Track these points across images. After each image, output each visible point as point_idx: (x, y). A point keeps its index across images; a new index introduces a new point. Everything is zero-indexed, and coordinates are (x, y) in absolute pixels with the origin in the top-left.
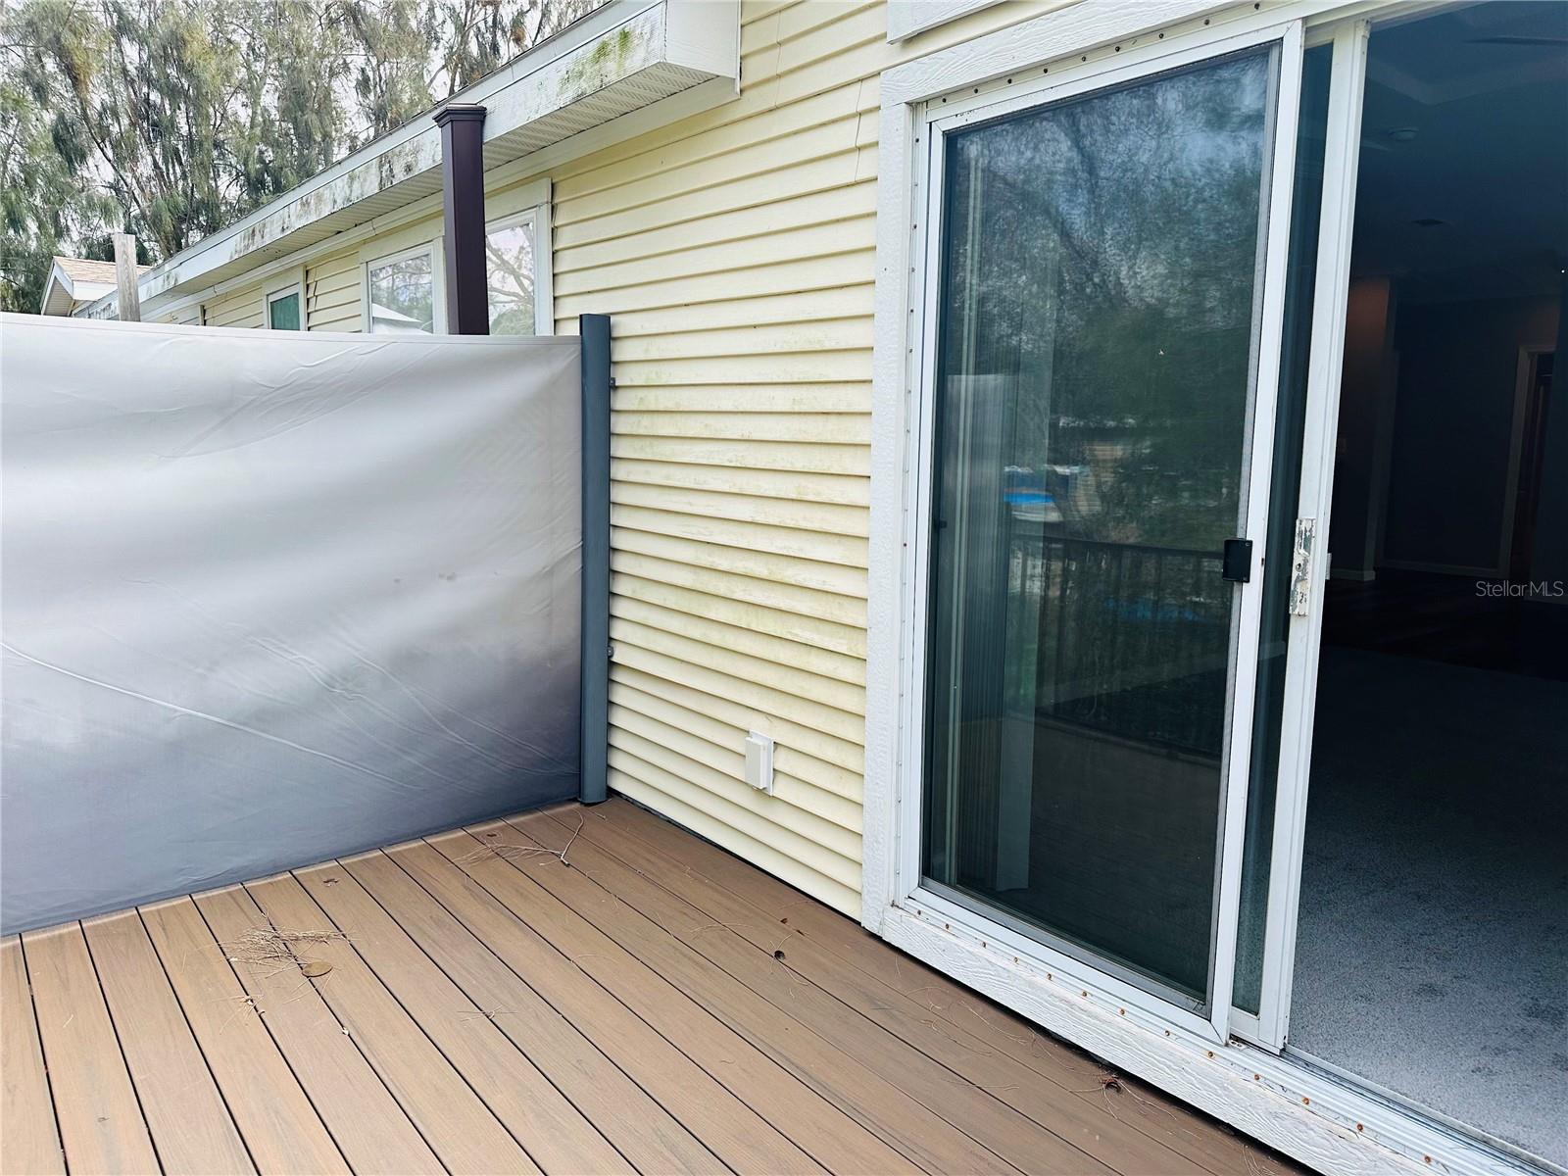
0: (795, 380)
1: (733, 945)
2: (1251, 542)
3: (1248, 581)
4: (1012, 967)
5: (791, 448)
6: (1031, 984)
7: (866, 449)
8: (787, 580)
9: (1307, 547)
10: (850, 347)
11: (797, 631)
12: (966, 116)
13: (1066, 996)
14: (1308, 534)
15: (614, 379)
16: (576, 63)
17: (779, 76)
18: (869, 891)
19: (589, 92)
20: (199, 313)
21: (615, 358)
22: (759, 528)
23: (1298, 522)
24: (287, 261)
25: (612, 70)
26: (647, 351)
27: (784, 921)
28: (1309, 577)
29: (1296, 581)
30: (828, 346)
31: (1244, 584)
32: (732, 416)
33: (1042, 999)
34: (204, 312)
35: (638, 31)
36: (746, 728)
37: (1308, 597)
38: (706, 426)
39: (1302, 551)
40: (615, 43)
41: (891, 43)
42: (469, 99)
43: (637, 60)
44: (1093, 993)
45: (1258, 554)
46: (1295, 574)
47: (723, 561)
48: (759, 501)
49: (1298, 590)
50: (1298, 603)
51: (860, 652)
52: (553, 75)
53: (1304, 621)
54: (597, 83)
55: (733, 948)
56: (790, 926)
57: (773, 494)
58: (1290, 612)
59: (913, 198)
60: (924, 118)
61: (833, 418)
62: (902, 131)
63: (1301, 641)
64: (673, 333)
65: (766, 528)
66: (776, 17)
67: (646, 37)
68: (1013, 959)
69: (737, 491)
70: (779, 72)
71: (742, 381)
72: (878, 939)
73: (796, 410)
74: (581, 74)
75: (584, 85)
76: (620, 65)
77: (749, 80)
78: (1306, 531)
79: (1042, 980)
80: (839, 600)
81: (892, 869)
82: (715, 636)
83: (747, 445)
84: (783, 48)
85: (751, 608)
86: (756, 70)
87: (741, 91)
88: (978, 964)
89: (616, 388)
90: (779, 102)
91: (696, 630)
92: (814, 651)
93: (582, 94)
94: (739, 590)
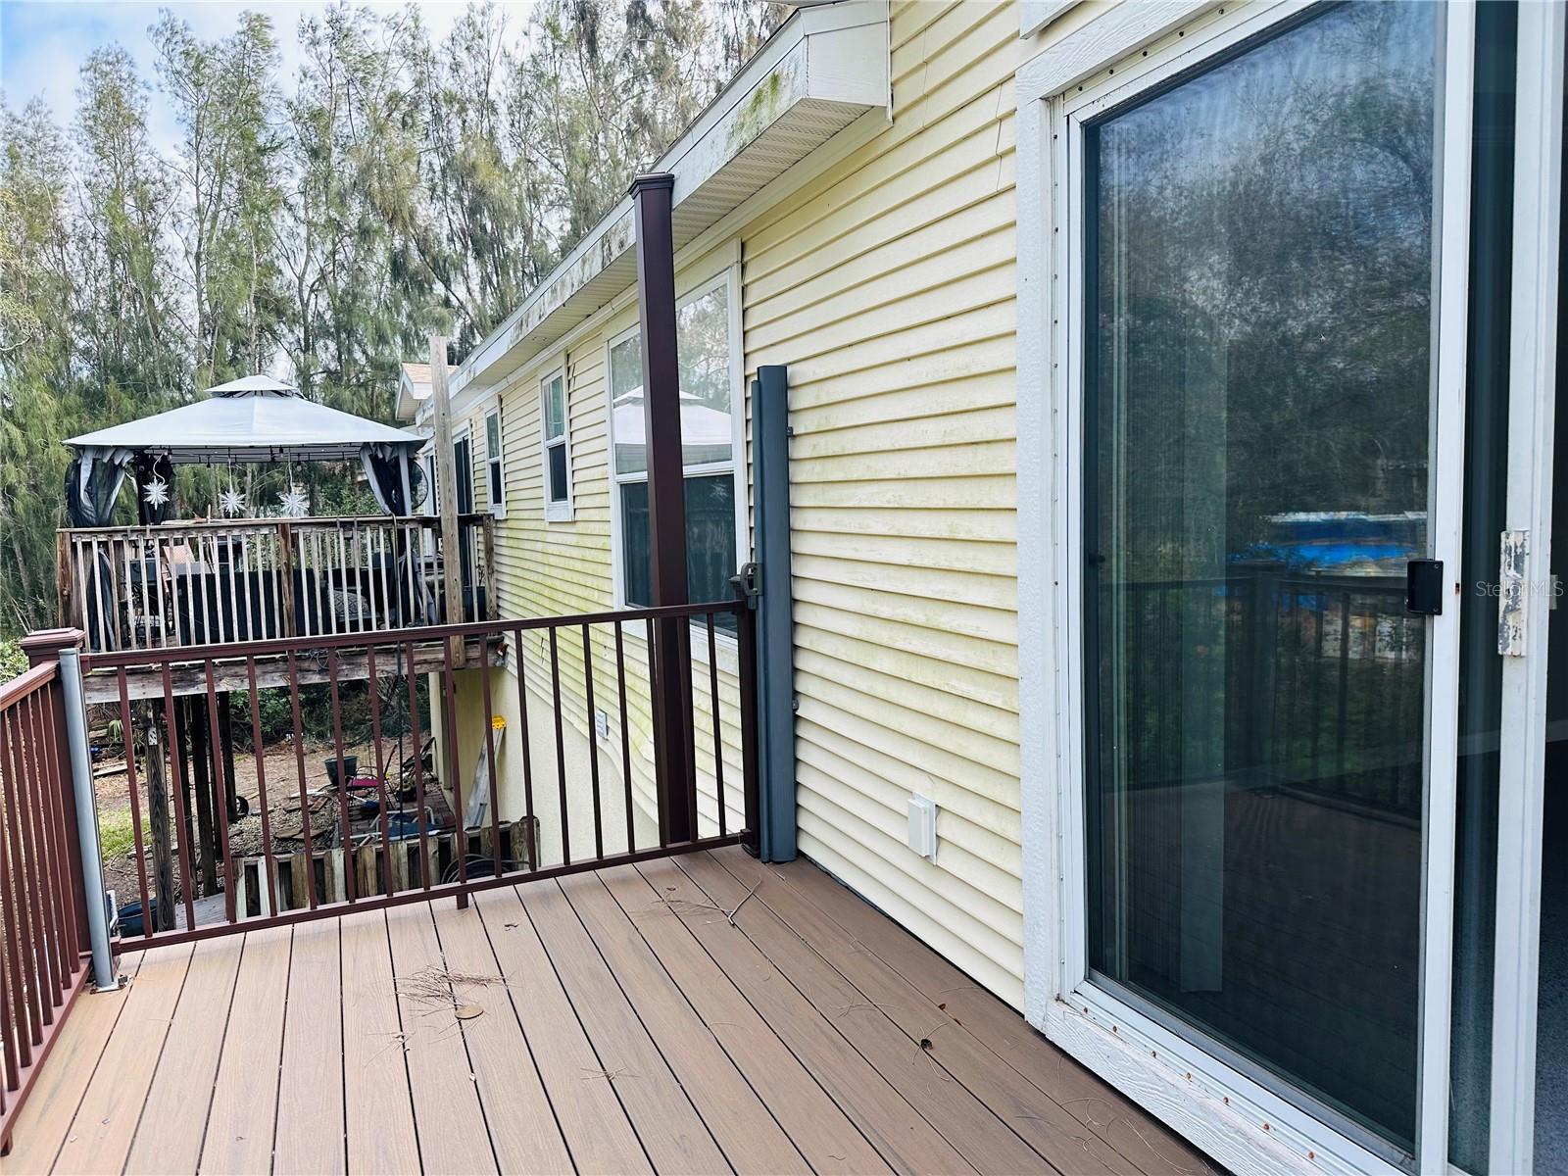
0: (946, 411)
1: (880, 1028)
2: (1441, 564)
3: (1440, 613)
4: (1183, 1083)
5: (943, 483)
6: (1201, 1106)
7: (1012, 478)
8: (943, 627)
9: (1518, 567)
10: (996, 369)
11: (953, 682)
12: (1102, 102)
13: (1243, 1127)
14: (1519, 550)
15: (792, 429)
16: (739, 116)
17: (926, 96)
18: (1031, 981)
19: (748, 142)
20: (497, 403)
21: (793, 406)
22: (917, 571)
23: (1503, 535)
24: (553, 348)
25: (765, 115)
26: (818, 397)
27: (942, 1007)
28: (1523, 605)
29: (1505, 612)
30: (975, 371)
31: (1436, 617)
32: (890, 455)
33: (1214, 1126)
34: (501, 400)
35: (785, 73)
36: (909, 787)
37: (1524, 632)
38: (868, 467)
39: (1512, 572)
40: (768, 89)
41: (1026, 37)
42: (663, 169)
43: (784, 101)
44: (1277, 1127)
45: (1452, 576)
46: (1503, 603)
47: (885, 609)
48: (915, 541)
49: (1511, 623)
50: (1511, 640)
51: (1014, 706)
52: (722, 131)
53: (1520, 664)
54: (754, 131)
55: (878, 1031)
56: (949, 1014)
57: (928, 535)
58: (1500, 652)
59: (1054, 200)
60: (1061, 112)
61: (982, 448)
62: (1037, 130)
63: (1519, 688)
64: (839, 376)
65: (923, 571)
66: (923, 35)
67: (791, 76)
68: (1185, 1074)
69: (896, 534)
70: (925, 92)
71: (898, 418)
72: (1042, 1036)
73: (947, 443)
74: (743, 125)
75: (745, 136)
76: (772, 109)
77: (899, 106)
78: (1516, 547)
79: (1217, 1104)
80: (992, 647)
81: (1056, 957)
82: (881, 688)
83: (904, 483)
84: (930, 66)
85: (912, 657)
86: (907, 93)
87: (894, 119)
88: (1144, 1076)
89: (794, 437)
90: (927, 122)
91: (863, 683)
92: (971, 704)
93: (744, 144)
94: (901, 639)
